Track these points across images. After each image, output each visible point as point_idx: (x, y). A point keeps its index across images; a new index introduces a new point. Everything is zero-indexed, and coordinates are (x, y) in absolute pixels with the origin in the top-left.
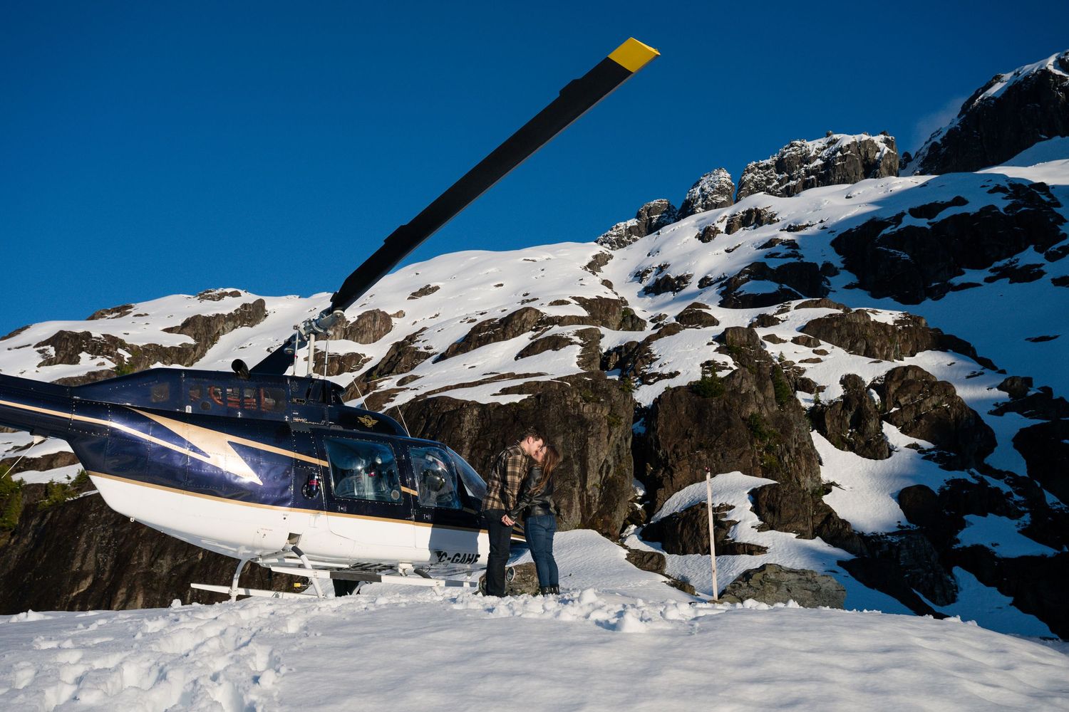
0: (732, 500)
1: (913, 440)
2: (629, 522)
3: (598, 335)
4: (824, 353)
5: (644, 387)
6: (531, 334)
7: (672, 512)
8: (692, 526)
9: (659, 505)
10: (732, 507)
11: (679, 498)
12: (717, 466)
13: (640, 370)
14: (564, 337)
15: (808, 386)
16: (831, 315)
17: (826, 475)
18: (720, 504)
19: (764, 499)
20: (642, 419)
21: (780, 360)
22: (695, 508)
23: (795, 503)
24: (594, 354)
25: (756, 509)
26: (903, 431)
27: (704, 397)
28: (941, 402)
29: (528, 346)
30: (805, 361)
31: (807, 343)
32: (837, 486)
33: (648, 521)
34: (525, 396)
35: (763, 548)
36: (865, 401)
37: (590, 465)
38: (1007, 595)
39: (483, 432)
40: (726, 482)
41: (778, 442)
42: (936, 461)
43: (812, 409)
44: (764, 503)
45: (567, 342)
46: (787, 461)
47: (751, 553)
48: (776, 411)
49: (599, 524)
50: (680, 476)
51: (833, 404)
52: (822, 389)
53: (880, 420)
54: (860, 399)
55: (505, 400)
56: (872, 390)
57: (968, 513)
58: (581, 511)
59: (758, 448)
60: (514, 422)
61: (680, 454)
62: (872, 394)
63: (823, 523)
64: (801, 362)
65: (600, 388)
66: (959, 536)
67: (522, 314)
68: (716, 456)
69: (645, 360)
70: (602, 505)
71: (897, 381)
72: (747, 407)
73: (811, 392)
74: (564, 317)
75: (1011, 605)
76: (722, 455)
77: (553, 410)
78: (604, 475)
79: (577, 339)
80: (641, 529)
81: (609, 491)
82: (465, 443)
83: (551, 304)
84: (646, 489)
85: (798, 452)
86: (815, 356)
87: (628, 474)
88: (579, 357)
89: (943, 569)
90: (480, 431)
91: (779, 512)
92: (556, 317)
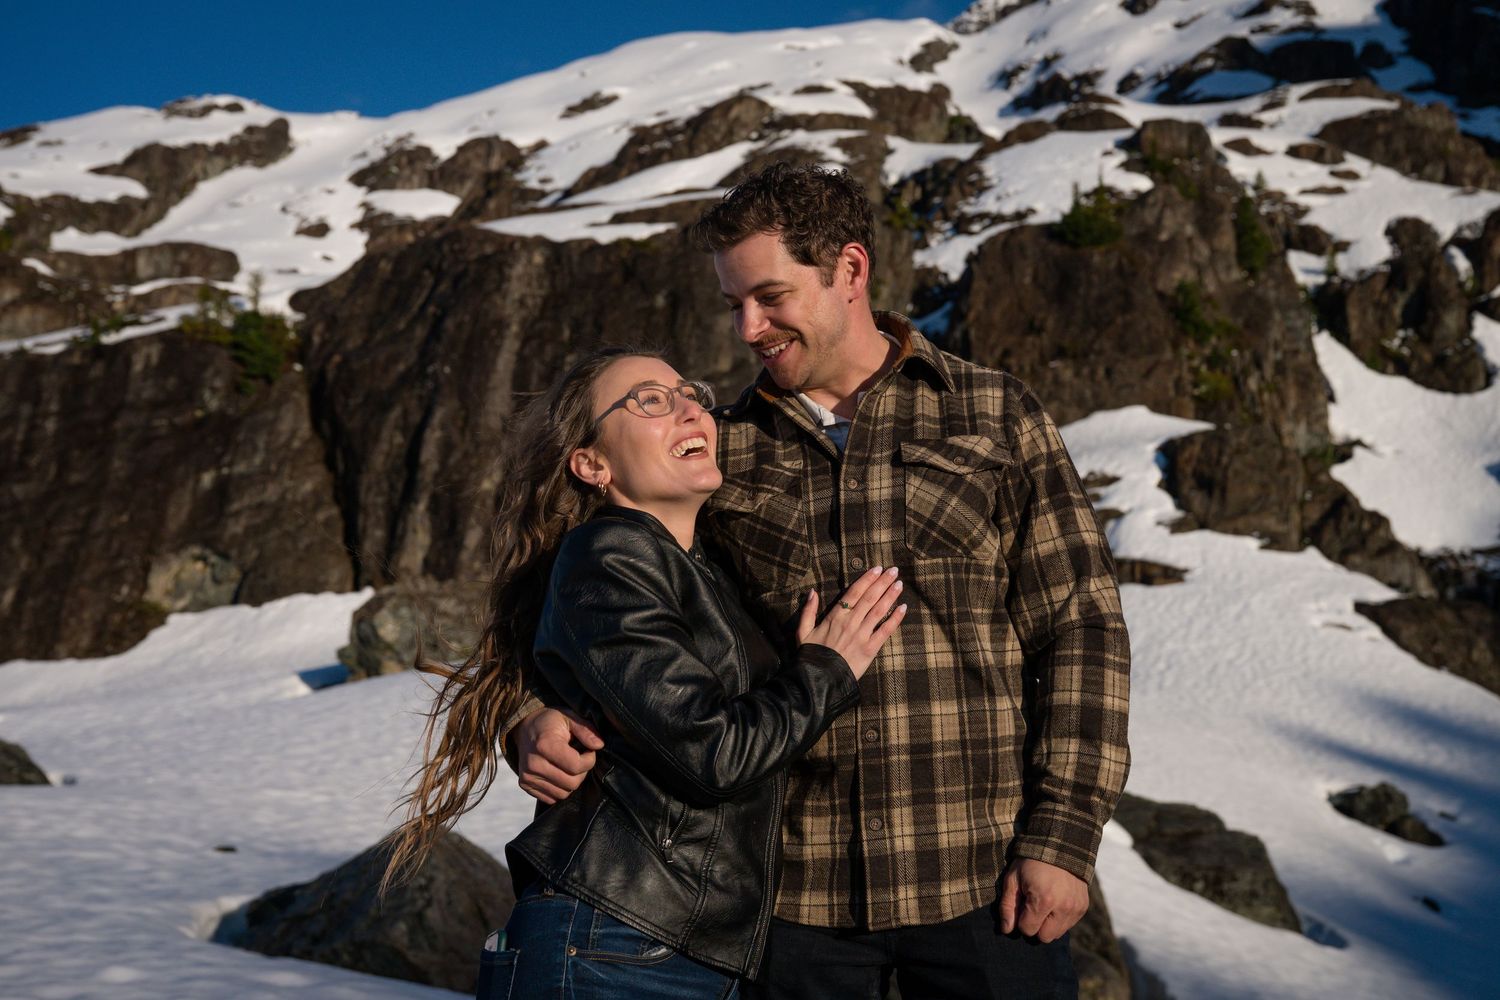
0: (1115, 464)
3: (881, 148)
4: (1352, 176)
6: (747, 145)
10: (1113, 480)
12: (1095, 396)
13: (955, 209)
14: (810, 149)
15: (1314, 241)
16: (1373, 112)
17: (1341, 423)
18: (1090, 474)
19: (1188, 461)
20: (948, 305)
21: (1256, 188)
23: (1262, 470)
25: (1170, 484)
27: (1075, 245)
30: (1312, 191)
31: (1317, 157)
32: (1366, 447)
34: (660, 228)
35: (1176, 570)
36: (1438, 270)
39: (554, 304)
40: (1111, 429)
41: (1237, 345)
43: (1321, 290)
44: (1189, 470)
46: (1254, 388)
47: (1146, 580)
48: (1238, 282)
51: (1366, 278)
52: (1343, 246)
53: (1469, 312)
54: (1427, 266)
56: (1455, 252)
59: (1190, 358)
60: (625, 281)
62: (1451, 257)
63: (1324, 519)
64: (1304, 192)
67: (731, 110)
68: (1093, 373)
69: (967, 189)
72: (1170, 268)
73: (1318, 251)
74: (817, 115)
76: (1108, 370)
79: (835, 154)
82: (508, 326)
83: (798, 92)
85: (1280, 368)
86: (1333, 182)
91: (1224, 491)
92: (800, 115)
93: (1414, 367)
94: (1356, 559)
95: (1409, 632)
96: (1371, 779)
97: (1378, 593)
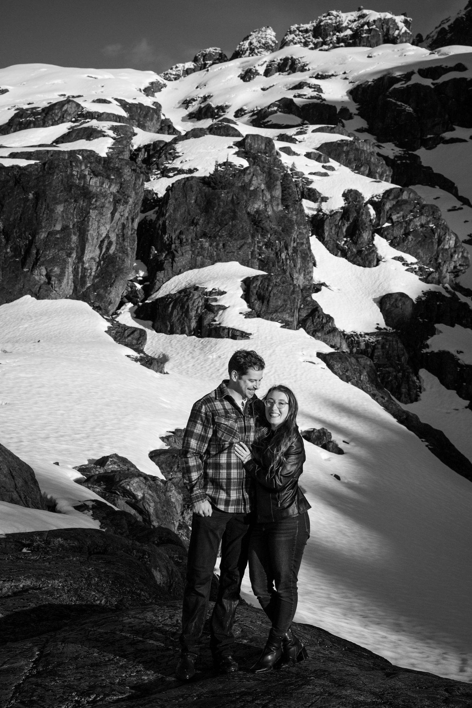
0: (225, 286)
1: (399, 254)
2: (125, 300)
3: (131, 132)
4: (332, 169)
5: (164, 178)
6: (70, 124)
7: (168, 293)
8: (182, 307)
9: (157, 287)
10: (224, 293)
11: (177, 282)
12: (218, 255)
13: (163, 165)
14: (99, 129)
15: (313, 195)
16: (342, 140)
17: (318, 276)
18: (213, 289)
19: (255, 288)
20: (157, 208)
21: (292, 170)
22: (188, 290)
23: (285, 294)
24: (123, 148)
25: (246, 297)
26: (392, 244)
27: (214, 188)
28: (428, 222)
29: (65, 135)
30: (314, 174)
31: (318, 159)
32: (326, 286)
33: (144, 300)
34: (32, 162)
35: (246, 334)
36: (362, 214)
37: (89, 238)
38: (464, 399)
40: (223, 270)
41: (278, 239)
42: (416, 273)
43: (314, 217)
44: (255, 292)
45: (100, 134)
46: (284, 257)
47: (234, 337)
48: (281, 211)
49: (92, 297)
50: (181, 261)
51: (333, 214)
52: (325, 199)
53: (373, 233)
54: (358, 212)
56: (369, 206)
57: (439, 322)
58: (74, 282)
59: (259, 242)
60: (15, 185)
61: (184, 240)
62: (368, 209)
63: (308, 316)
64: (310, 174)
66: (429, 342)
67: (63, 105)
68: (218, 245)
69: (168, 156)
70: (98, 280)
71: (393, 199)
72: (253, 203)
73: (315, 201)
74: (103, 113)
75: (466, 407)
76: (224, 245)
77: (57, 178)
78: (104, 250)
79: (111, 133)
80: (136, 307)
81: (107, 266)
83: (94, 101)
84: (149, 271)
85: (295, 250)
86: (323, 171)
87: (130, 252)
88: (110, 148)
89: (411, 370)
91: (268, 301)
92: (95, 112)
93: (349, 254)
94: (319, 334)
95: (337, 366)
96: (318, 427)
97: (327, 350)
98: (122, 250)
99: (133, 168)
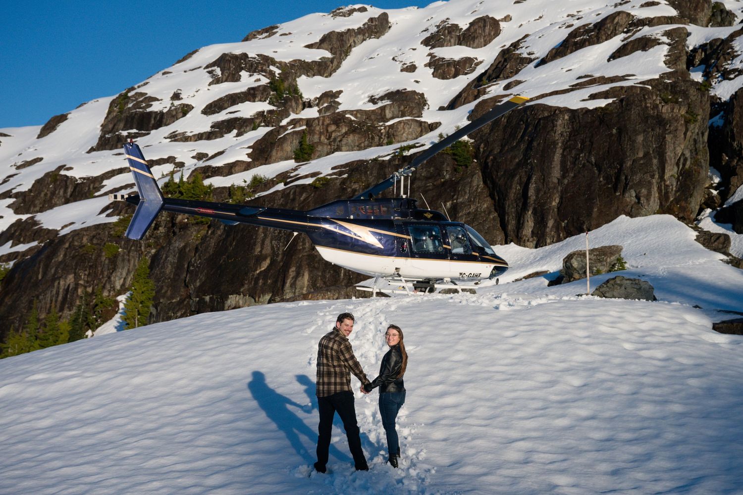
2: (704, 206)
3: (685, 33)
5: (725, 82)
6: (623, 36)
7: (742, 197)
9: (732, 191)
13: (722, 66)
14: (653, 37)
20: (722, 113)
24: (680, 53)
29: (620, 48)
33: (721, 205)
34: (610, 101)
37: (668, 159)
39: (573, 134)
45: (656, 42)
49: (675, 209)
55: (592, 105)
58: (660, 199)
60: (600, 124)
65: (678, 89)
67: (614, 18)
70: (679, 193)
74: (654, 18)
77: (634, 113)
78: (681, 167)
79: (665, 39)
80: (715, 212)
81: (685, 180)
82: (558, 144)
83: (642, 6)
84: (722, 177)
87: (703, 164)
88: (666, 56)
90: (571, 133)
92: (646, 18)
98: (696, 162)
99: (697, 87)
